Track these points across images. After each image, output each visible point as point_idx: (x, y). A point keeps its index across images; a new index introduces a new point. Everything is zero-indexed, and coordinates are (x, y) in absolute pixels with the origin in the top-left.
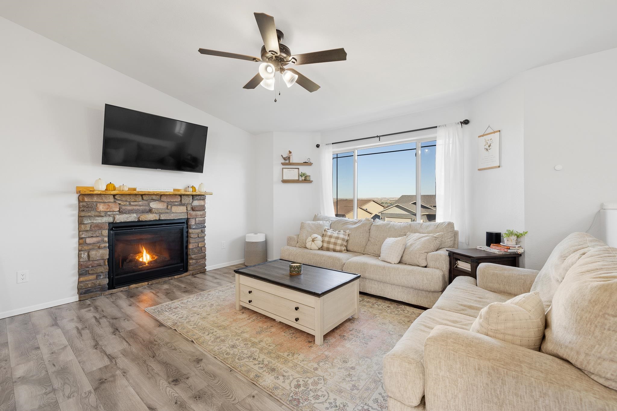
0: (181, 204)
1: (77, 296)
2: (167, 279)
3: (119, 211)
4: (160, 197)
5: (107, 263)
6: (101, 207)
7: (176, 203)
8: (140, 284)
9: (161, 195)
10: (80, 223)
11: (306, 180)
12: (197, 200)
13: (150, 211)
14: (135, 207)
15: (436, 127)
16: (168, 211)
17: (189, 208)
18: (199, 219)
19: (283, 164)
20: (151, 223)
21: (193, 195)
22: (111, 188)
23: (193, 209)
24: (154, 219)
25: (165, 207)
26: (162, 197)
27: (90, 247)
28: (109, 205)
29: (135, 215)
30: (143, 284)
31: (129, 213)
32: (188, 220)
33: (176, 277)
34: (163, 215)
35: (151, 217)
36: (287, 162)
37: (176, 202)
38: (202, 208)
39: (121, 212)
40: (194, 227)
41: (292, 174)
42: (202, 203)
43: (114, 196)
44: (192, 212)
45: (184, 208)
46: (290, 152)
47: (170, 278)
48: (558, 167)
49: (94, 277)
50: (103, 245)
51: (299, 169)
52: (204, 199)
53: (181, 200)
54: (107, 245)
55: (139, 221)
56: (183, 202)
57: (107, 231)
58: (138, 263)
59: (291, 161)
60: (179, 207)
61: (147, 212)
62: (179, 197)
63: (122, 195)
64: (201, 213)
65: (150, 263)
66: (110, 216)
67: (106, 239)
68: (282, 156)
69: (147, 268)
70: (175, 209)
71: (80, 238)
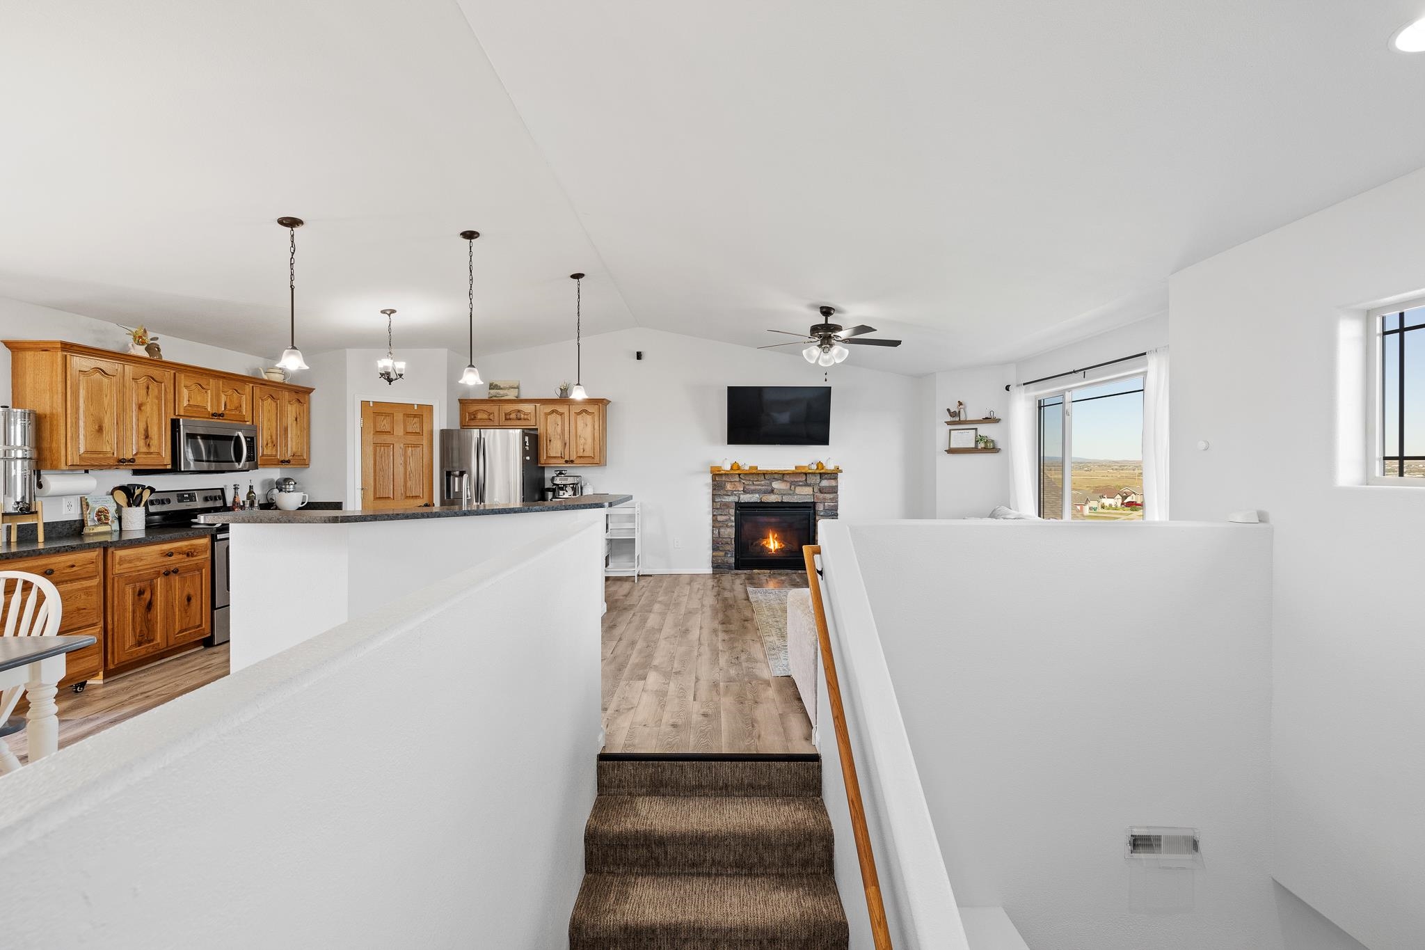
0: (807, 485)
1: (712, 569)
2: (789, 571)
3: (743, 491)
4: (782, 476)
5: (733, 543)
6: (729, 487)
7: (801, 483)
8: (762, 571)
9: (784, 474)
10: (714, 501)
11: (988, 447)
12: (826, 479)
13: (772, 491)
14: (757, 487)
15: (1145, 354)
16: (791, 492)
17: (816, 490)
18: (829, 504)
19: (948, 423)
20: (773, 505)
21: (820, 474)
22: (735, 468)
23: (821, 491)
24: (777, 500)
25: (788, 487)
26: (785, 476)
27: (721, 524)
28: (735, 485)
29: (757, 495)
30: (766, 571)
31: (752, 493)
32: (814, 503)
33: (800, 571)
34: (786, 496)
35: (772, 498)
36: (957, 419)
37: (800, 481)
38: (834, 490)
39: (745, 492)
40: (822, 514)
41: (965, 438)
42: (833, 483)
43: (739, 475)
44: (819, 494)
45: (811, 489)
46: (960, 404)
47: (793, 571)
48: (1202, 445)
49: (723, 553)
50: (730, 524)
51: (976, 429)
52: (836, 479)
53: (806, 480)
54: (734, 524)
55: (761, 502)
56: (809, 482)
57: (734, 511)
58: (764, 548)
59: (963, 418)
60: (803, 488)
61: (770, 493)
62: (804, 476)
63: (746, 474)
64: (831, 496)
65: (776, 551)
66: (735, 495)
67: (733, 518)
68: (948, 410)
69: (772, 555)
70: (799, 490)
71: (713, 515)
